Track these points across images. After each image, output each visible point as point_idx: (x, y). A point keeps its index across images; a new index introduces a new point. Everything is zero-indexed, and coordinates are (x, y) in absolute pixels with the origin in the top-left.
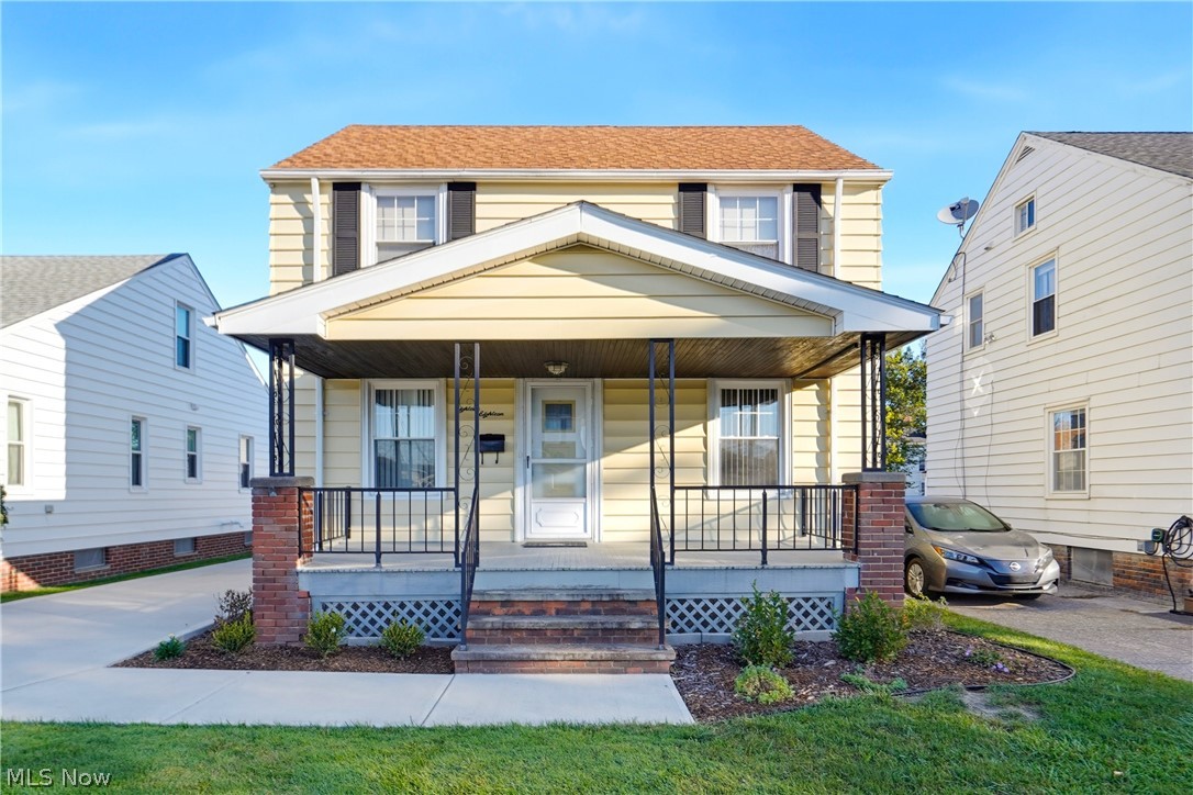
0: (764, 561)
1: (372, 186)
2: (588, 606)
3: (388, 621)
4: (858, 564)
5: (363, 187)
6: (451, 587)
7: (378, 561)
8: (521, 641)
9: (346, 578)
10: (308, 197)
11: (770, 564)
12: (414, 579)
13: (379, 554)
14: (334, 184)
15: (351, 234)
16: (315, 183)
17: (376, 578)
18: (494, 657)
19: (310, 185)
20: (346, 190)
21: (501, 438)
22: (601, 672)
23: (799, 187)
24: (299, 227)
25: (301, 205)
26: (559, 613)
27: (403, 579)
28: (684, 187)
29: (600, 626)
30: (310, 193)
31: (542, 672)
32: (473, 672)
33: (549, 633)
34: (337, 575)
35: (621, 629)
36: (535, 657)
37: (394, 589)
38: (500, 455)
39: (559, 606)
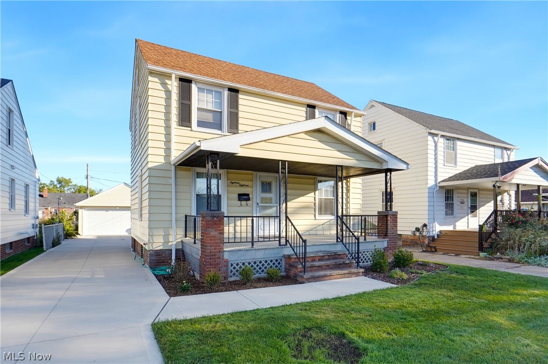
0: (365, 240)
1: (197, 82)
2: (327, 257)
3: (266, 268)
4: (387, 240)
5: (193, 82)
6: (279, 254)
7: (253, 245)
8: (316, 270)
9: (243, 252)
10: (167, 81)
11: (367, 240)
12: (267, 252)
13: (253, 243)
14: (180, 78)
15: (187, 102)
16: (173, 76)
17: (253, 252)
18: (317, 276)
19: (171, 77)
20: (185, 82)
21: (248, 195)
22: (345, 278)
23: (342, 113)
24: (163, 95)
25: (164, 84)
26: (319, 260)
27: (263, 252)
28: (309, 106)
29: (338, 263)
30: (171, 80)
31: (329, 280)
32: (310, 282)
33: (323, 267)
34: (239, 252)
35: (344, 264)
36: (328, 275)
37: (259, 256)
38: (248, 202)
39: (320, 258)
